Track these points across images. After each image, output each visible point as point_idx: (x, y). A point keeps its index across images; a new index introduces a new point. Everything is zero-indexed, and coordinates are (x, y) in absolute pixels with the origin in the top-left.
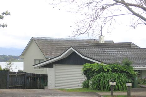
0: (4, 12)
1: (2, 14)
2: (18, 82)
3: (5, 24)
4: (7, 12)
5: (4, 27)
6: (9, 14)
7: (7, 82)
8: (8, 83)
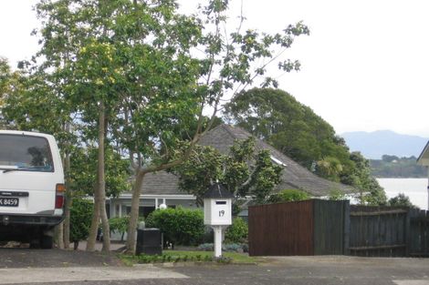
0: (290, 26)
1: (286, 31)
2: (384, 237)
3: (293, 61)
4: (298, 25)
5: (288, 71)
6: (305, 32)
7: (344, 235)
8: (347, 240)
